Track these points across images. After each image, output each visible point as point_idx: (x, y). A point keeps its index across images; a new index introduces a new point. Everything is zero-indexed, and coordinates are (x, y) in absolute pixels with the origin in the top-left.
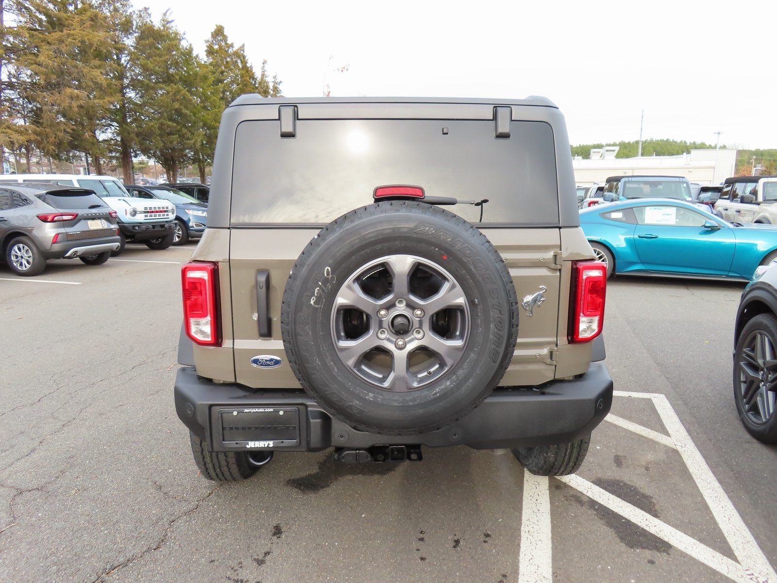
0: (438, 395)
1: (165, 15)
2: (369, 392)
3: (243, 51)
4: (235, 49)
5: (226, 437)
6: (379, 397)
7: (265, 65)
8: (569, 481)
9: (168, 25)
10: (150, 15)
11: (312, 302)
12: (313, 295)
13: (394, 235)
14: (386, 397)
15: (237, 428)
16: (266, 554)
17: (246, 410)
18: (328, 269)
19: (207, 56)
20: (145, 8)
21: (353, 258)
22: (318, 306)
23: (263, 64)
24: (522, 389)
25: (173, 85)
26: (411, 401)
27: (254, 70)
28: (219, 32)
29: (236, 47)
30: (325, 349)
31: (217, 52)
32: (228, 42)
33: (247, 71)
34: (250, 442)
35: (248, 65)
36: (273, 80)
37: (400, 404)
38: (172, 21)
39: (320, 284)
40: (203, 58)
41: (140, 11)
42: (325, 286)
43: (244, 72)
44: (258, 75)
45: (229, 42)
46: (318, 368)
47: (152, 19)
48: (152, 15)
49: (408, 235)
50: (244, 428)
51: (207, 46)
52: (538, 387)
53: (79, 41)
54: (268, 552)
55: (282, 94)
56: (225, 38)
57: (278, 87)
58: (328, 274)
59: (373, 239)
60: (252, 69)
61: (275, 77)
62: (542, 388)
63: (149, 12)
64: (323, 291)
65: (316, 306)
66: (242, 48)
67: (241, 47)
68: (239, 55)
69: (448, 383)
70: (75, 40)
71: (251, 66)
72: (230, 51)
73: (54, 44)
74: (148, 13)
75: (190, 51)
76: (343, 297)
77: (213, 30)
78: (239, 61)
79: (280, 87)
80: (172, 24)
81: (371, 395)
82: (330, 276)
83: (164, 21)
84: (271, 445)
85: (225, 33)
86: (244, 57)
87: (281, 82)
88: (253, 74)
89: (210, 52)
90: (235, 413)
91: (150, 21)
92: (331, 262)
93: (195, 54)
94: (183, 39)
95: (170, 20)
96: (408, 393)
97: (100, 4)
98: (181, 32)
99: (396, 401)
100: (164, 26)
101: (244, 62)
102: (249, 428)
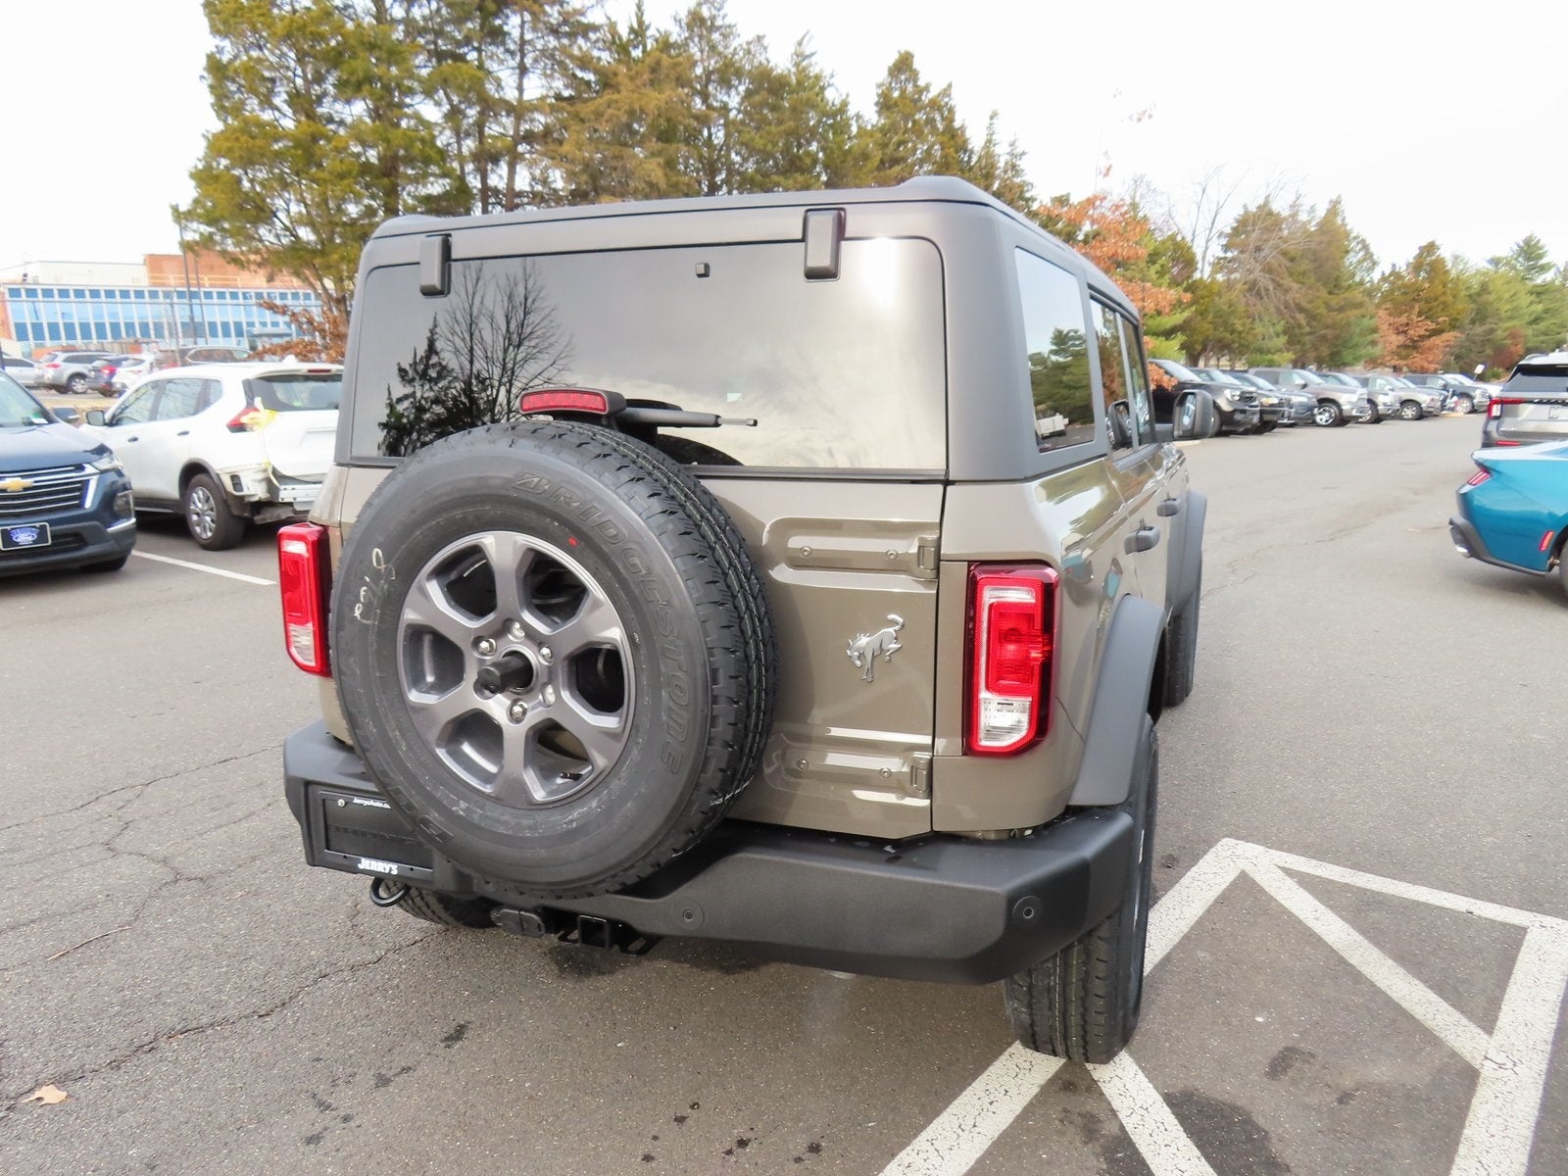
0: (574, 825)
1: (800, 44)
2: (460, 798)
3: (949, 95)
4: (931, 95)
5: (333, 843)
6: (475, 812)
7: (994, 121)
8: (1107, 1079)
9: (804, 63)
10: (765, 49)
11: (357, 613)
12: (359, 601)
13: (479, 492)
14: (489, 814)
15: (346, 830)
16: (403, 1069)
17: (357, 801)
18: (377, 554)
19: (879, 113)
20: (759, 37)
21: (418, 533)
22: (368, 622)
23: (992, 118)
24: (858, 844)
25: (797, 175)
26: (529, 828)
27: (968, 134)
28: (903, 66)
29: (933, 93)
30: (386, 704)
31: (896, 104)
32: (919, 83)
33: (953, 137)
34: (363, 860)
35: (957, 124)
36: (1009, 150)
37: (510, 833)
38: (812, 54)
39: (368, 579)
40: (872, 117)
41: (749, 43)
42: (377, 585)
43: (946, 138)
44: (976, 141)
45: (921, 83)
46: (372, 739)
47: (769, 55)
48: (769, 49)
49: (502, 492)
50: (355, 832)
51: (879, 95)
52: (896, 843)
53: (626, 111)
54: (409, 1068)
55: (1024, 178)
56: (914, 76)
57: (1018, 163)
58: (379, 563)
59: (445, 499)
60: (963, 132)
61: (1012, 144)
62: (903, 849)
63: (765, 42)
64: (374, 594)
65: (364, 621)
66: (946, 92)
67: (945, 90)
68: (941, 106)
69: (594, 804)
70: (619, 109)
71: (962, 126)
72: (926, 98)
73: (589, 120)
74: (762, 45)
75: (843, 107)
76: (415, 610)
77: (891, 62)
78: (938, 117)
79: (1022, 164)
80: (813, 59)
81: (463, 804)
82: (383, 567)
83: (798, 56)
84: (395, 872)
85: (914, 67)
86: (951, 110)
87: (1024, 153)
88: (965, 141)
89: (885, 104)
90: (341, 802)
91: (767, 59)
92: (381, 539)
93: (852, 111)
94: (829, 85)
95: (807, 53)
96: (529, 813)
97: (686, 39)
98: (827, 73)
99: (505, 823)
100: (797, 65)
101: (949, 120)
102: (364, 834)
